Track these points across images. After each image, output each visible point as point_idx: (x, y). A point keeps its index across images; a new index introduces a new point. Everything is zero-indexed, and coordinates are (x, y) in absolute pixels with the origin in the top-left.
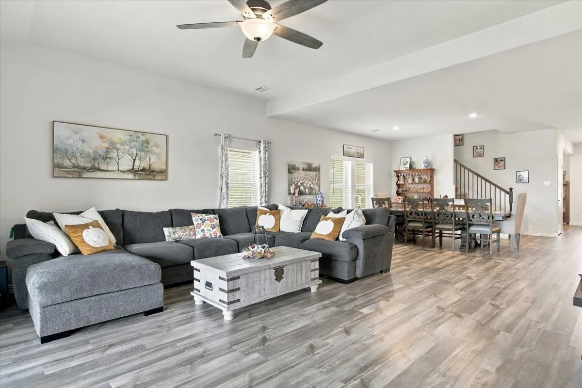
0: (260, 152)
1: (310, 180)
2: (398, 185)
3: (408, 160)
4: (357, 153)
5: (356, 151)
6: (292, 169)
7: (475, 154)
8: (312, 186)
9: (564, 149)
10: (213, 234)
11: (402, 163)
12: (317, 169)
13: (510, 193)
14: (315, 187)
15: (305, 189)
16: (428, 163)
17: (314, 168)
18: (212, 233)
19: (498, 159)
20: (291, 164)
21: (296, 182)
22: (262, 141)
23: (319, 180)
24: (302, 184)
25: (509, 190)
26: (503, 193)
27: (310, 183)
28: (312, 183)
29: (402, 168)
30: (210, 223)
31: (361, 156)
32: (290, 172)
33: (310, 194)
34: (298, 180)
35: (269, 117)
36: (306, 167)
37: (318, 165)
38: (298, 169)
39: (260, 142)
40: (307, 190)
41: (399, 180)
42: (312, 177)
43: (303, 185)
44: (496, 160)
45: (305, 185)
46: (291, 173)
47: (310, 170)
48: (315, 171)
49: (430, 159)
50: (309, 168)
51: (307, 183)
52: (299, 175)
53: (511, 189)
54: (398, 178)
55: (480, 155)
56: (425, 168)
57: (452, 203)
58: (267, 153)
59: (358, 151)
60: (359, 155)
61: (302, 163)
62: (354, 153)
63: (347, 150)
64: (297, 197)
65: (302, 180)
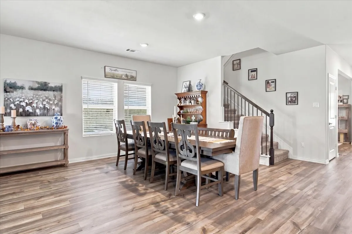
1: (44, 101)
2: (181, 108)
6: (8, 88)
9: (339, 70)
11: (184, 86)
13: (271, 115)
15: (34, 109)
16: (200, 85)
17: (52, 87)
19: (270, 81)
21: (17, 102)
23: (60, 101)
25: (270, 112)
26: (264, 115)
31: (131, 79)
36: (36, 86)
37: (58, 85)
40: (38, 110)
41: (180, 102)
43: (30, 106)
44: (267, 82)
45: (34, 105)
47: (45, 90)
49: (203, 82)
51: (39, 103)
52: (23, 94)
53: (272, 111)
55: (254, 78)
56: (197, 90)
59: (128, 74)
60: (129, 77)
61: (29, 81)
62: (122, 75)
63: (110, 71)
64: (14, 118)
65: (29, 100)
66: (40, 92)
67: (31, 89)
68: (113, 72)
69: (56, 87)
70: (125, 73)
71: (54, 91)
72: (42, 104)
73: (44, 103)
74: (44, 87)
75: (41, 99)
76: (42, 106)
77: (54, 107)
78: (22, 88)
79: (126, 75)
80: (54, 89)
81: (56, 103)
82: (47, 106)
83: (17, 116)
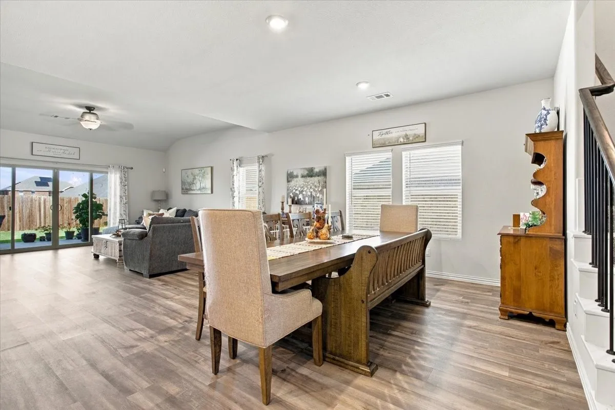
6: (290, 177)
12: (323, 173)
20: (290, 172)
21: (294, 191)
24: (301, 192)
28: (314, 190)
32: (288, 180)
33: (311, 203)
34: (297, 188)
36: (306, 173)
37: (323, 169)
40: (306, 199)
42: (313, 184)
45: (304, 193)
47: (311, 176)
51: (308, 190)
52: (298, 183)
59: (408, 133)
60: (411, 138)
61: (301, 169)
62: (398, 138)
63: (380, 137)
64: (290, 206)
65: (301, 188)
66: (309, 179)
67: (303, 176)
68: (384, 136)
69: (320, 172)
70: (404, 133)
71: (318, 176)
72: (310, 192)
73: (312, 190)
74: (311, 173)
75: (309, 187)
76: (309, 194)
77: (318, 195)
78: (297, 176)
79: (406, 135)
80: (318, 175)
81: (320, 190)
82: (314, 194)
83: (293, 203)
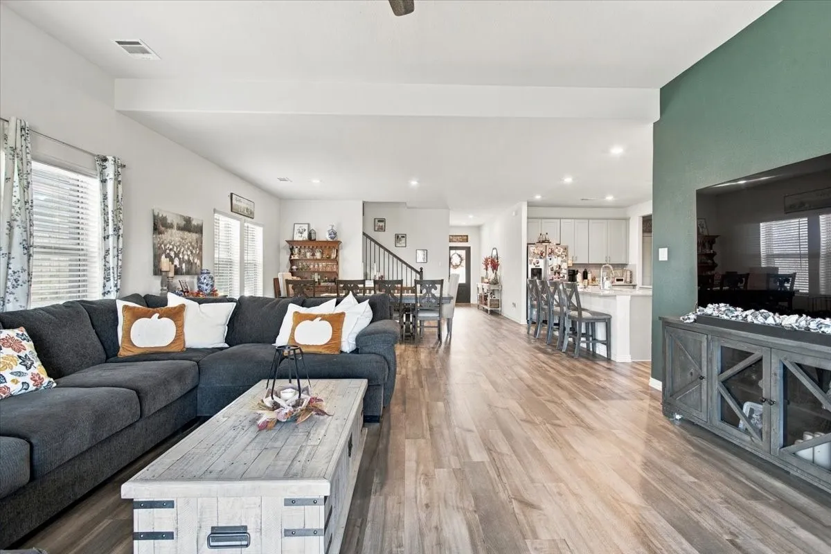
0: (104, 181)
1: (188, 248)
2: (292, 262)
3: (306, 227)
4: (247, 209)
5: (245, 206)
6: (159, 225)
7: (376, 228)
8: (191, 258)
10: (31, 383)
11: (296, 231)
12: (199, 230)
14: (196, 261)
15: (180, 264)
16: (334, 234)
17: (195, 226)
18: (27, 379)
19: (399, 235)
20: (160, 215)
21: (168, 251)
22: (110, 158)
23: (201, 249)
24: (177, 255)
25: (419, 270)
26: (414, 273)
27: (189, 253)
28: (192, 252)
29: (297, 237)
30: (16, 354)
31: (250, 215)
32: (156, 229)
33: (188, 273)
34: (171, 247)
35: (119, 111)
36: (183, 223)
37: (200, 223)
38: (171, 226)
39: (105, 160)
40: (184, 265)
41: (292, 254)
42: (191, 243)
43: (178, 257)
44: (397, 237)
45: (181, 256)
46: (160, 233)
47: (189, 231)
48: (196, 233)
49: (336, 228)
50: (188, 226)
51: (185, 252)
52: (173, 237)
53: (421, 269)
54: (292, 251)
55: (382, 229)
56: (329, 239)
57: (399, 286)
58: (120, 186)
59: (248, 207)
60: (249, 213)
61: (177, 215)
62: (244, 209)
65: (177, 247)
67: (179, 228)
72: (187, 254)
75: (186, 246)
76: (186, 258)
80: (195, 230)
